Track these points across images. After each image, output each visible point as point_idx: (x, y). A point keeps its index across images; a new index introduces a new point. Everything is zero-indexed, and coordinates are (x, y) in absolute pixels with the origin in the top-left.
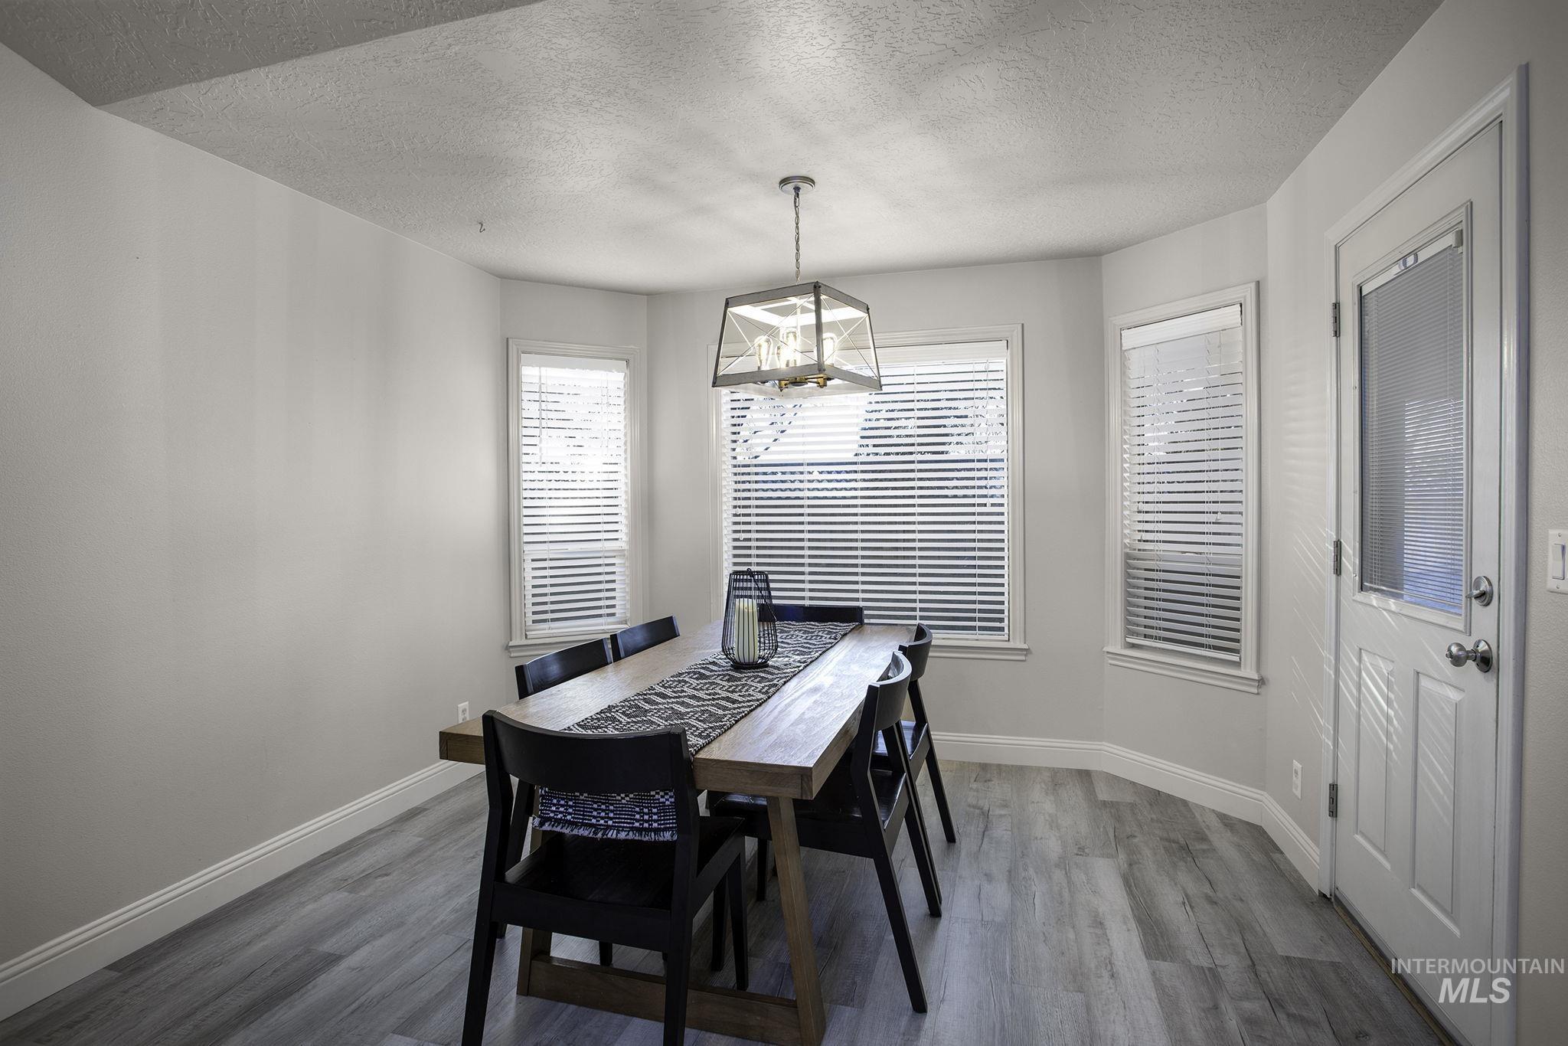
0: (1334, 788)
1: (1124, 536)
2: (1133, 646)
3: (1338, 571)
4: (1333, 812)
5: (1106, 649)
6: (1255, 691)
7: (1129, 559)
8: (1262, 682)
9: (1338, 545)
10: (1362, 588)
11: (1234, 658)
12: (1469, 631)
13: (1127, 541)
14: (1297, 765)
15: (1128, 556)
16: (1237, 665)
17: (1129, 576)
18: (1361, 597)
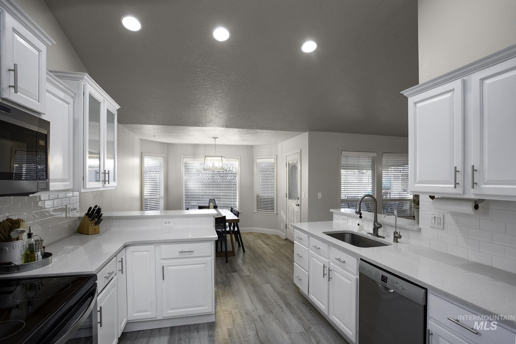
0: (286, 225)
1: (257, 193)
2: (258, 211)
3: (286, 197)
4: (286, 228)
5: (254, 211)
6: (276, 215)
7: (258, 196)
8: (277, 214)
9: (286, 194)
10: (289, 199)
11: (273, 211)
12: (298, 202)
13: (257, 194)
14: (282, 224)
15: (257, 196)
16: (274, 212)
17: (257, 199)
18: (288, 200)
